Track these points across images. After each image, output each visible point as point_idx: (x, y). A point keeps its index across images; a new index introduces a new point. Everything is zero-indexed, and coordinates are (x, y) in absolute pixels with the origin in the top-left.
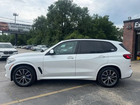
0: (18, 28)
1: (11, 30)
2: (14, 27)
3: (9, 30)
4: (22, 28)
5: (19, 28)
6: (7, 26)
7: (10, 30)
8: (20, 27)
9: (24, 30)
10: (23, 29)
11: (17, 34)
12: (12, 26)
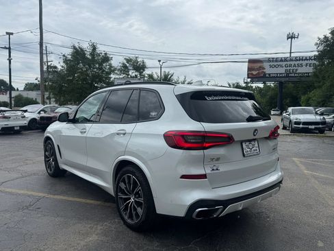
0: (285, 68)
1: (269, 74)
2: (275, 66)
3: (265, 74)
4: (295, 66)
5: (288, 68)
6: (260, 67)
7: (267, 75)
8: (290, 66)
9: (300, 70)
10: (296, 70)
11: (282, 82)
12: (271, 66)
